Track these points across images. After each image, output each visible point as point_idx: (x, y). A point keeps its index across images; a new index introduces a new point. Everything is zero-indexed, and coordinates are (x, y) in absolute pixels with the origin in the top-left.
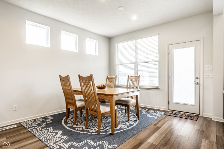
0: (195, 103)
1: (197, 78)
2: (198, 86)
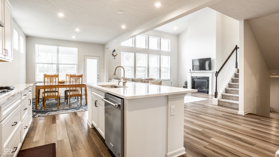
2: (98, 79)
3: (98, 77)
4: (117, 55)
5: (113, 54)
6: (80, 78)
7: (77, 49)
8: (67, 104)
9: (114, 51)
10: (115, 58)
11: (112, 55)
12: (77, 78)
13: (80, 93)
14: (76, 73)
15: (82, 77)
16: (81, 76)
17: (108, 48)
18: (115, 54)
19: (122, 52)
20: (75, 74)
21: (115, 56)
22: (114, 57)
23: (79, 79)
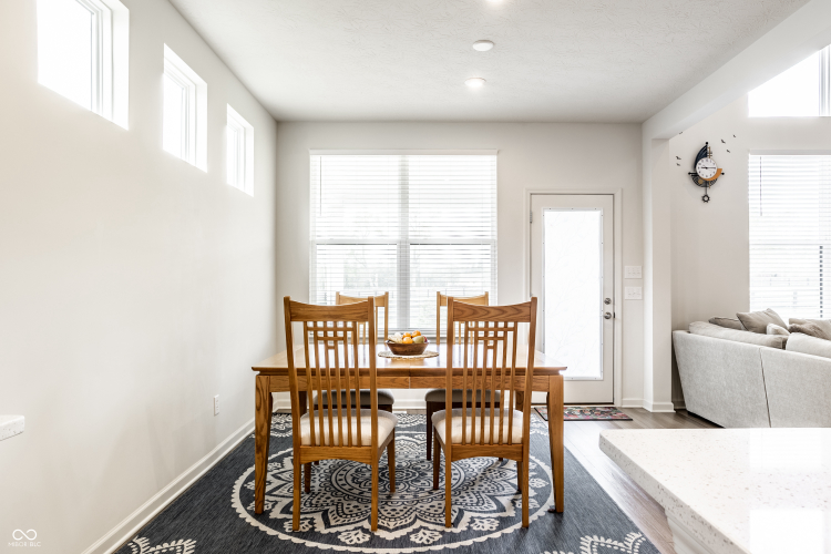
0: (603, 371)
1: (607, 302)
2: (609, 322)
3: (609, 308)
4: (721, 180)
5: (695, 176)
6: (515, 330)
7: (494, 158)
8: (436, 487)
9: (704, 153)
10: (706, 199)
11: (688, 181)
12: (496, 329)
13: (518, 434)
14: (488, 289)
15: (531, 319)
16: (527, 312)
17: (665, 140)
18: (705, 174)
19: (753, 160)
20: (485, 298)
21: (707, 184)
22: (701, 191)
23: (510, 334)
